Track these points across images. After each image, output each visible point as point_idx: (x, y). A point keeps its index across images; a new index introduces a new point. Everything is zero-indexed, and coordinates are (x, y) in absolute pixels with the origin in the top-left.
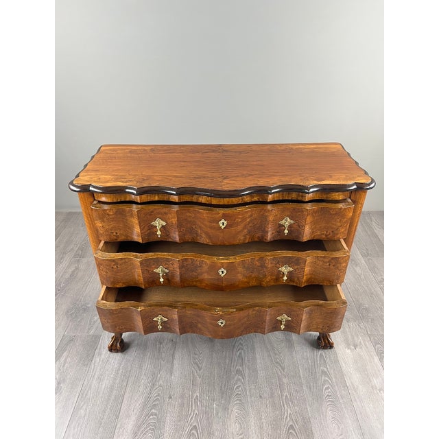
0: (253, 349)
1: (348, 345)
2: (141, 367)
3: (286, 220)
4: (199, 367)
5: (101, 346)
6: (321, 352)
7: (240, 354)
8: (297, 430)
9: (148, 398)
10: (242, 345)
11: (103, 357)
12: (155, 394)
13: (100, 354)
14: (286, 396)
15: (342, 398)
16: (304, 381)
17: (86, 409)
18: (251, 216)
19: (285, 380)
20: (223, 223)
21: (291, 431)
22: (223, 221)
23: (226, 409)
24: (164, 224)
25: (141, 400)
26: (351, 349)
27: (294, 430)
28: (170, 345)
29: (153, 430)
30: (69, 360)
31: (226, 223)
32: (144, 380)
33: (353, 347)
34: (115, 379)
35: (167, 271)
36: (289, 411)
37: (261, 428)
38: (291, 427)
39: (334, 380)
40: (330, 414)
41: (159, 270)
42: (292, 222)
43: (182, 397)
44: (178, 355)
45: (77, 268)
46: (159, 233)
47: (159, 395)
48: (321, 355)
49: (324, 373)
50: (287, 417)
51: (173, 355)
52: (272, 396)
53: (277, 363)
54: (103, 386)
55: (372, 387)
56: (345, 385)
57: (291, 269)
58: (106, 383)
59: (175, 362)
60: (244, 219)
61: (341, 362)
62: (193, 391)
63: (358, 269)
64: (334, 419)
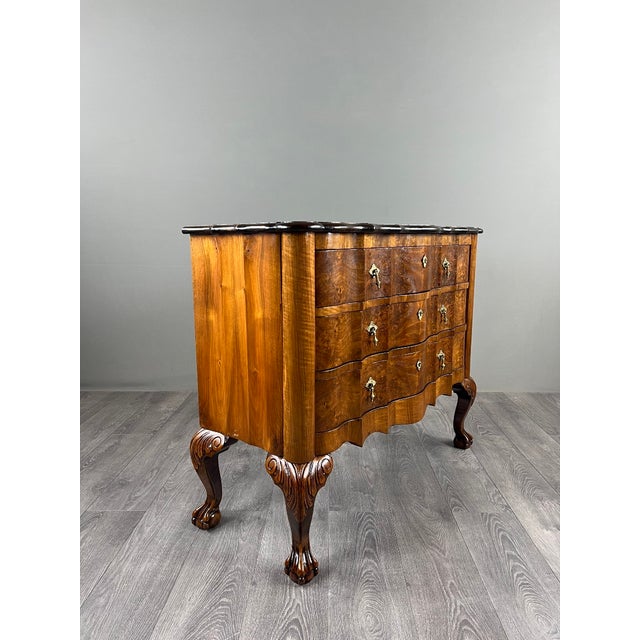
1: (546, 526)
2: (206, 548)
7: (370, 534)
8: (476, 625)
9: (215, 585)
10: (372, 524)
12: (226, 580)
13: (141, 532)
14: (452, 584)
16: (479, 567)
17: (109, 597)
19: (448, 566)
21: (465, 627)
23: (349, 598)
25: (204, 587)
26: (551, 530)
27: (472, 627)
28: (255, 523)
32: (209, 563)
34: (162, 560)
36: (459, 603)
37: (412, 623)
38: (465, 622)
39: (530, 565)
40: (530, 607)
44: (268, 534)
45: (116, 444)
47: (234, 581)
49: (510, 556)
50: (455, 610)
51: (260, 536)
52: (427, 583)
53: (432, 545)
54: (142, 569)
56: (550, 571)
58: (147, 566)
59: (263, 542)
61: (538, 544)
63: (545, 447)
64: (539, 612)
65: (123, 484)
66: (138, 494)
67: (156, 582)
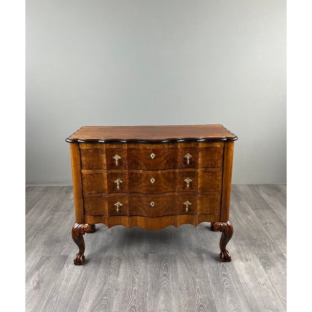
0: (175, 262)
1: (242, 260)
2: (96, 274)
3: (188, 155)
4: (137, 272)
5: (68, 262)
6: (222, 263)
7: (166, 265)
9: (101, 291)
10: (167, 260)
11: (70, 267)
12: (106, 288)
13: (68, 266)
14: (198, 289)
15: (237, 289)
16: (210, 280)
17: (57, 297)
18: (168, 152)
19: (197, 280)
20: (153, 156)
21: (201, 308)
22: (153, 154)
23: (156, 296)
24: (120, 158)
25: (97, 292)
26: (243, 262)
27: (204, 308)
28: (117, 261)
29: (105, 308)
30: (46, 270)
31: (154, 155)
32: (98, 281)
33: (245, 261)
34: (78, 280)
35: (121, 182)
36: (200, 297)
38: (201, 306)
39: (231, 279)
40: (228, 299)
41: (117, 181)
42: (191, 156)
43: (125, 290)
44: (122, 266)
45: (52, 218)
46: (117, 163)
47: (109, 289)
48: (223, 265)
49: (224, 275)
50: (198, 300)
51: (119, 267)
52: (188, 288)
53: (192, 270)
54: (70, 284)
55: (258, 283)
56: (239, 282)
57: (191, 180)
58: (72, 282)
59: (120, 270)
60: (164, 154)
61: (237, 269)
62: (133, 286)
63: (249, 217)
64: (231, 301)
65: (58, 241)
66: (65, 246)
67: (76, 290)
